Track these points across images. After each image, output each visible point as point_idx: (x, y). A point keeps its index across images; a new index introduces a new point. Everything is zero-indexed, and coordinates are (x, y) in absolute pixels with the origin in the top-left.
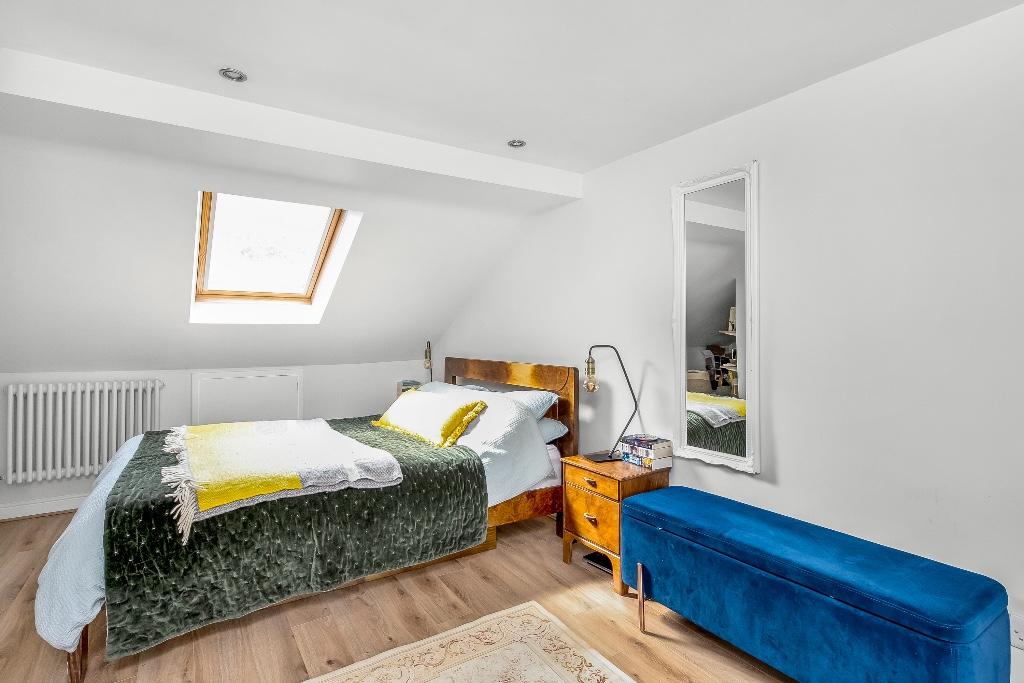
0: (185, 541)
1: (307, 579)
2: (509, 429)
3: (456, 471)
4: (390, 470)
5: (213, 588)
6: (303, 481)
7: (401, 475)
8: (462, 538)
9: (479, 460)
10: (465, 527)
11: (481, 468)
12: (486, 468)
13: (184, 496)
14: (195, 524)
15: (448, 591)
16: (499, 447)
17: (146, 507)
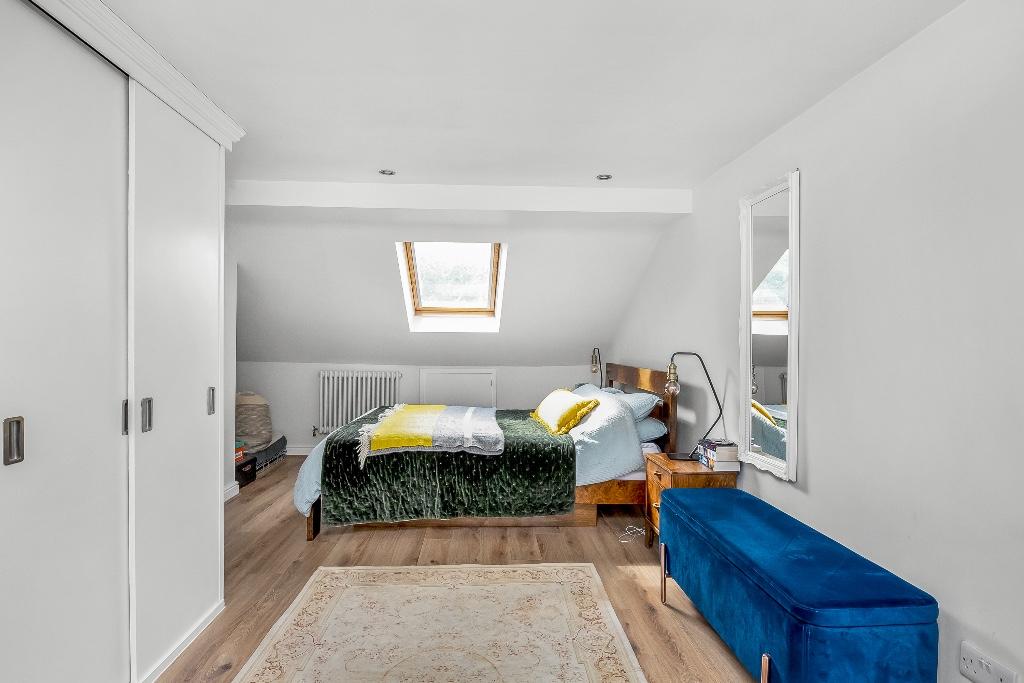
0: (362, 466)
1: (432, 509)
2: (606, 424)
3: (550, 453)
4: (496, 442)
5: (377, 500)
6: (434, 441)
7: (502, 448)
8: (552, 506)
9: (574, 446)
10: (554, 498)
11: (573, 454)
12: (578, 453)
13: (363, 439)
14: (368, 458)
15: (536, 544)
16: (592, 438)
17: (344, 443)
